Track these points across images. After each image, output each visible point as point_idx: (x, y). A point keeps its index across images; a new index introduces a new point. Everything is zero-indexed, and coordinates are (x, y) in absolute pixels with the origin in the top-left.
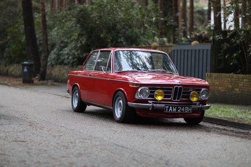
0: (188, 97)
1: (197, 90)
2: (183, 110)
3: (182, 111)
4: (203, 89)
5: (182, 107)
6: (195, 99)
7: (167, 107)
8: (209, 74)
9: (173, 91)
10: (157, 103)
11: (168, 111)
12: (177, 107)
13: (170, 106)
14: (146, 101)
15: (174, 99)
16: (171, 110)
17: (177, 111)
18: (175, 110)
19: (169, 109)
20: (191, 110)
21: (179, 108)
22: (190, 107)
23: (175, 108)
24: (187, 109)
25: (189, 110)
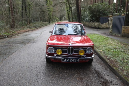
0: (78, 52)
1: (84, 48)
2: (73, 60)
4: (88, 48)
6: (82, 54)
7: (63, 59)
8: (123, 26)
11: (64, 61)
14: (52, 55)
15: (69, 53)
16: (66, 60)
17: (69, 61)
18: (68, 61)
20: (78, 60)
21: (71, 60)
22: (78, 59)
23: (68, 59)
24: (76, 60)
25: (77, 60)
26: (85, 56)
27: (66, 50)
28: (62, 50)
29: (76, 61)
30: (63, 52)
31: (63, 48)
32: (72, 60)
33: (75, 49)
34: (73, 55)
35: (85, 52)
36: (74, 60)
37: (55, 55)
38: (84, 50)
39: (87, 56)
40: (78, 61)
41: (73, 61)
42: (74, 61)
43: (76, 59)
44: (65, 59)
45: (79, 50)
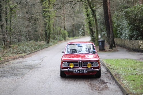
0: (86, 66)
1: (91, 63)
4: (95, 62)
5: (82, 71)
6: (89, 67)
7: (75, 71)
9: (78, 63)
10: (71, 69)
11: (75, 72)
12: (80, 70)
13: (76, 70)
14: (66, 68)
15: (79, 67)
17: (79, 72)
18: (78, 72)
19: (76, 71)
20: (87, 72)
26: (92, 68)
27: (77, 64)
28: (74, 64)
29: (85, 72)
30: (74, 66)
31: (75, 62)
33: (84, 63)
34: (83, 68)
35: (92, 66)
37: (69, 68)
38: (92, 64)
39: (94, 69)
43: (85, 70)
45: (87, 64)
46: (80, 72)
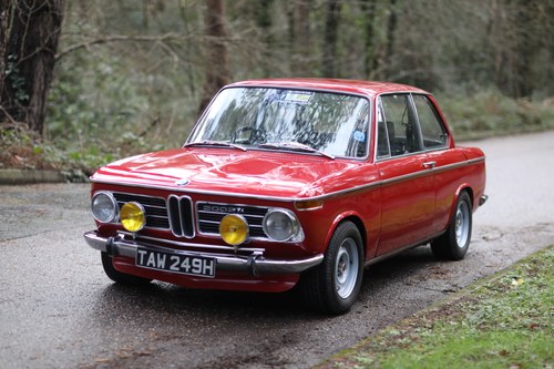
1: (246, 211)
2: (185, 264)
3: (183, 270)
5: (183, 258)
7: (143, 253)
9: (168, 207)
10: (131, 240)
11: (145, 264)
12: (169, 255)
13: (150, 251)
14: (111, 231)
16: (153, 262)
17: (167, 267)
18: (162, 263)
19: (146, 257)
20: (211, 268)
21: (175, 260)
22: (209, 260)
23: (162, 257)
24: (199, 266)
25: (206, 267)
27: (164, 212)
28: (148, 211)
29: (200, 268)
30: (149, 222)
32: (181, 262)
35: (258, 232)
36: (190, 264)
38: (250, 220)
40: (208, 271)
41: (188, 267)
42: (190, 271)
43: (203, 258)
44: (152, 254)
45: (220, 218)
46: (169, 263)
